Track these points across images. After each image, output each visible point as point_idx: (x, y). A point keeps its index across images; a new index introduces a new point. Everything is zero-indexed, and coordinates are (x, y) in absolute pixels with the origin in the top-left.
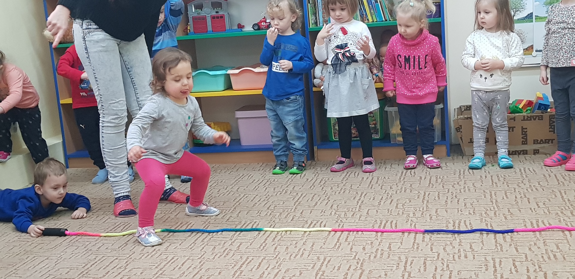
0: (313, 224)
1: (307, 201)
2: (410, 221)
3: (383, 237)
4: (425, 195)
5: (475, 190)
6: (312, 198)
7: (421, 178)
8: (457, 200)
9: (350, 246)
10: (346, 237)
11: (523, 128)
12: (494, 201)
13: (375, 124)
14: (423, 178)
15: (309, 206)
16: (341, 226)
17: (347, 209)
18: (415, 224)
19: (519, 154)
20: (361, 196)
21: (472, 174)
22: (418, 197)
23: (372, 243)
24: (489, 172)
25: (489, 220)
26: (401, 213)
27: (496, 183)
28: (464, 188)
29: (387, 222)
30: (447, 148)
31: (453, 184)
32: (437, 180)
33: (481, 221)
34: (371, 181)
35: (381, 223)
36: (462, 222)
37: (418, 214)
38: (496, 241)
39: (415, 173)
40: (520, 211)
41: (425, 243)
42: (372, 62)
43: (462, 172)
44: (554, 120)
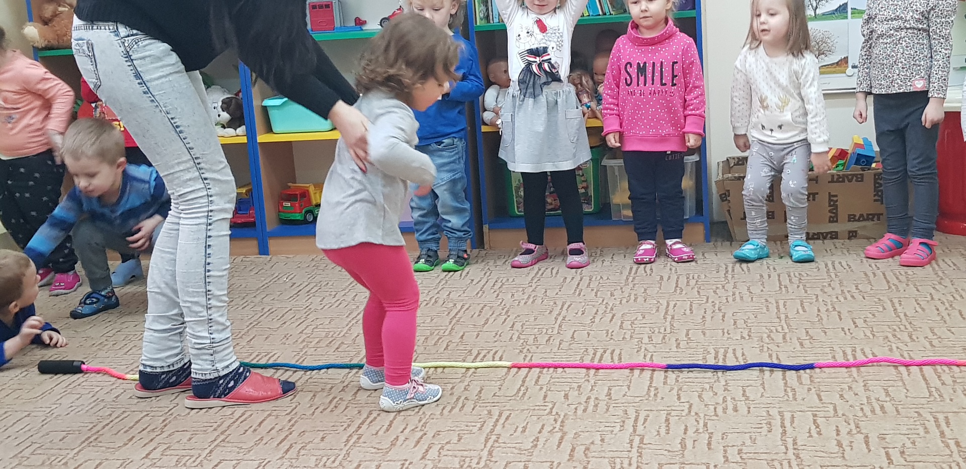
0: (481, 356)
1: (472, 317)
2: (643, 350)
3: (598, 378)
4: (668, 306)
5: (752, 298)
6: (480, 312)
7: (662, 278)
8: (721, 314)
9: (543, 393)
10: (536, 376)
11: (830, 195)
12: (783, 317)
13: (586, 188)
14: (665, 278)
15: (474, 325)
16: (528, 359)
17: (538, 331)
18: (652, 355)
19: (825, 238)
20: (562, 308)
21: (747, 272)
22: (658, 311)
23: (579, 387)
24: (774, 269)
25: (775, 348)
26: (628, 336)
27: (786, 287)
28: (734, 294)
29: (605, 352)
30: (705, 229)
31: (714, 287)
32: (688, 282)
33: (762, 351)
34: (579, 284)
35: (595, 354)
36: (730, 351)
37: (657, 339)
38: (786, 384)
39: (651, 269)
40: (825, 333)
41: (668, 388)
42: (581, 84)
43: (730, 269)
44: (881, 182)
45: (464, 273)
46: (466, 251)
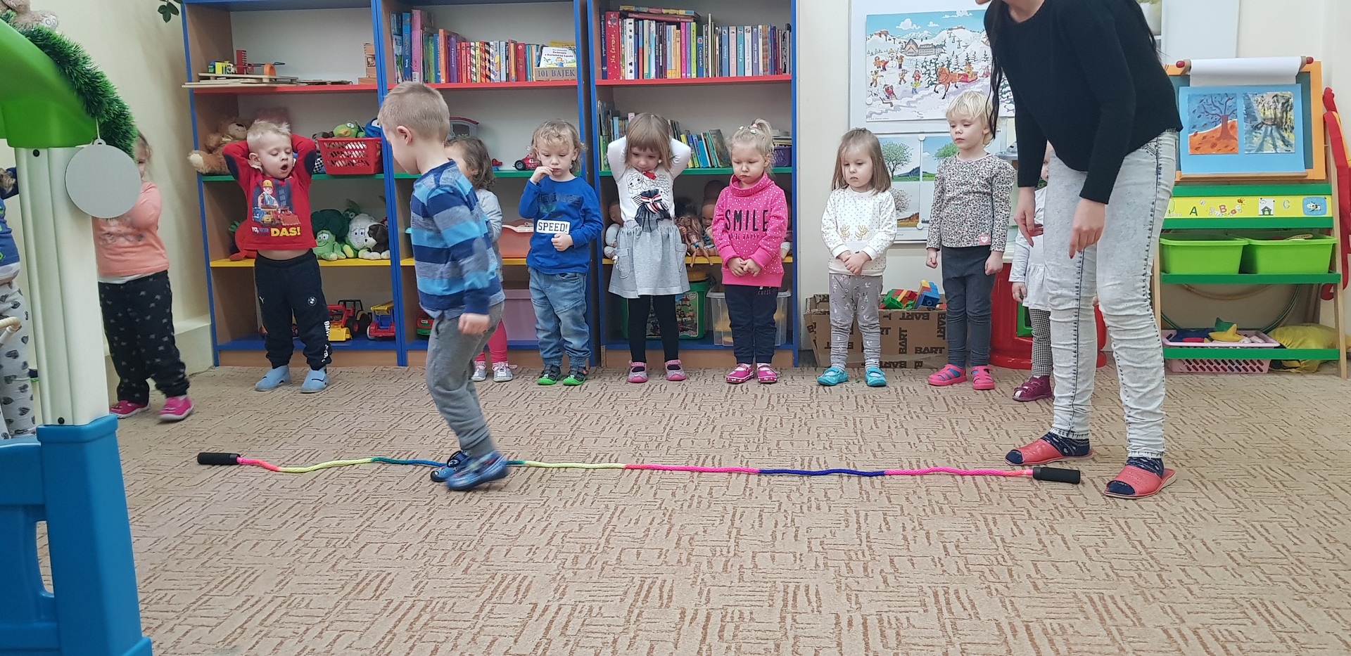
0: (599, 458)
1: (591, 425)
2: (740, 457)
3: (701, 479)
4: (761, 420)
5: (833, 416)
6: (598, 421)
7: (756, 396)
8: (807, 428)
9: (653, 491)
10: (647, 477)
11: (901, 331)
12: (859, 432)
13: (692, 317)
14: (759, 397)
15: (593, 432)
16: (640, 461)
17: (649, 438)
18: (747, 462)
19: (895, 367)
20: (669, 421)
22: (752, 424)
23: (685, 486)
24: (852, 391)
25: (851, 458)
26: (726, 445)
27: (862, 407)
28: (818, 412)
29: (707, 457)
30: (794, 355)
31: (801, 406)
32: (779, 401)
33: (840, 459)
34: (682, 401)
35: (698, 459)
36: (814, 459)
37: (752, 447)
40: (895, 446)
41: (761, 488)
42: (691, 226)
43: (814, 390)
44: (945, 320)
45: (583, 388)
46: (585, 368)
